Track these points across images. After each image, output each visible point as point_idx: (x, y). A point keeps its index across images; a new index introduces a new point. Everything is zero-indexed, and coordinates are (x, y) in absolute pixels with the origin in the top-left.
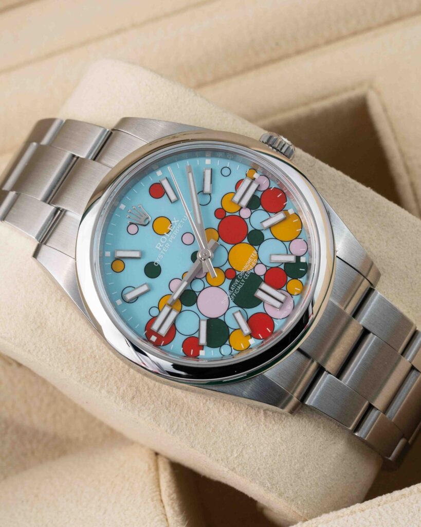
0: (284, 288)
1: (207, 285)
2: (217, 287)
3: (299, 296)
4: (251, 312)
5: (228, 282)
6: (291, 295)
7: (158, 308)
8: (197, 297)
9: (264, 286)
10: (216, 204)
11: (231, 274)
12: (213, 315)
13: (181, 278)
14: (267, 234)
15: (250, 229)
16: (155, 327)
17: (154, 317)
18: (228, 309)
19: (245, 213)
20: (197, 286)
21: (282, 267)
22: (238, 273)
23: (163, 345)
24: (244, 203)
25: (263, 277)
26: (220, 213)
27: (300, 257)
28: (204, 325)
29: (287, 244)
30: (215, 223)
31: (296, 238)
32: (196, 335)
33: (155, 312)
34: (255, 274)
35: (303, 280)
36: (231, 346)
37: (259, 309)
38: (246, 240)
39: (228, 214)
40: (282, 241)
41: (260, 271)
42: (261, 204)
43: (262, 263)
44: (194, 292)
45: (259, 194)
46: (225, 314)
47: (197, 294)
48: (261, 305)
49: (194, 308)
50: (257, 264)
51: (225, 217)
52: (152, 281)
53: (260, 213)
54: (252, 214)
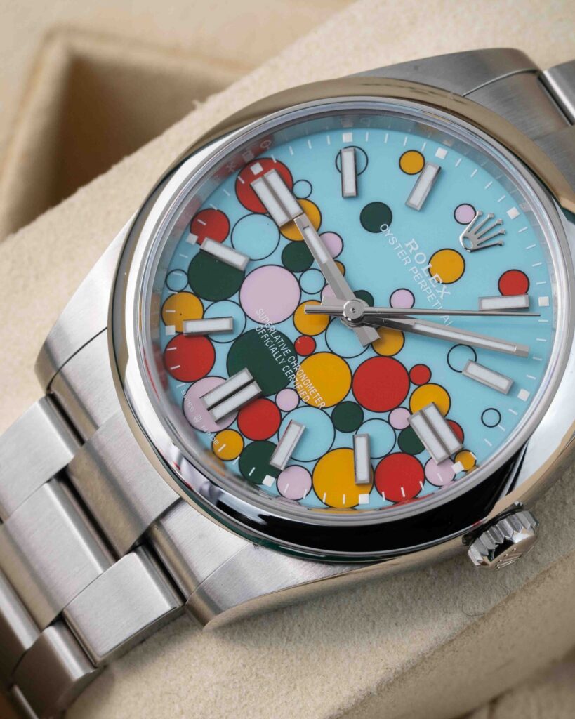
0: (235, 426)
1: (305, 297)
2: (294, 314)
3: (209, 445)
4: (222, 351)
5: (293, 336)
6: (218, 432)
7: (305, 199)
8: (292, 272)
9: (253, 390)
10: (440, 374)
11: (305, 347)
12: (248, 286)
13: (339, 259)
14: (344, 439)
15: (368, 414)
16: (273, 177)
17: (293, 185)
18: (246, 315)
19: (399, 418)
20: (311, 280)
21: (274, 440)
22: (300, 359)
23: (237, 180)
24: (417, 423)
25: (272, 397)
26: (422, 375)
27: (277, 478)
28: (238, 260)
29: (310, 466)
30: (411, 355)
31: (312, 486)
32: (228, 241)
33: (301, 190)
34: (285, 388)
35: (234, 465)
36: (180, 292)
37: (220, 367)
38: (351, 398)
39: (413, 387)
40: (319, 459)
42: (403, 452)
43: (297, 408)
44: (304, 271)
45: (422, 457)
46: (240, 305)
47: (298, 275)
48: (225, 374)
49: (277, 258)
50: (300, 399)
51: (410, 381)
52: (358, 207)
53: (386, 443)
54: (394, 429)
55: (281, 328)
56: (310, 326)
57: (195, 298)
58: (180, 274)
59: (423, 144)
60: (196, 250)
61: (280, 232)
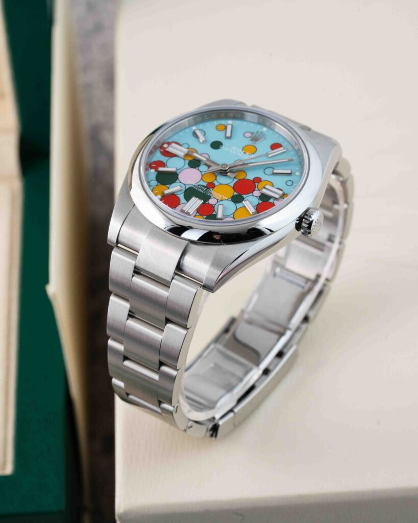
0: (198, 214)
1: (203, 173)
2: (202, 179)
4: (181, 197)
5: (205, 184)
7: (188, 148)
8: (194, 168)
9: (200, 202)
10: (264, 177)
11: (211, 185)
12: (181, 177)
13: (209, 159)
14: (239, 205)
16: (174, 145)
17: (182, 145)
18: (184, 184)
19: (257, 193)
20: (203, 168)
21: (214, 213)
22: (211, 189)
23: (160, 151)
24: (264, 191)
25: (207, 202)
26: (258, 180)
28: (173, 169)
29: (232, 216)
30: (251, 176)
32: (166, 166)
33: (185, 146)
34: (210, 199)
36: (156, 186)
37: (183, 201)
38: (236, 194)
39: (256, 184)
40: (234, 213)
41: (212, 201)
42: (263, 202)
43: (218, 202)
44: (199, 166)
45: (271, 200)
46: (181, 182)
47: (197, 168)
48: (185, 201)
49: (187, 166)
50: (217, 200)
51: (254, 182)
52: (208, 145)
53: (256, 201)
54: (257, 197)
55: (200, 183)
56: (210, 179)
57: (163, 186)
58: (154, 181)
59: (223, 122)
60: (156, 173)
61: (184, 160)
